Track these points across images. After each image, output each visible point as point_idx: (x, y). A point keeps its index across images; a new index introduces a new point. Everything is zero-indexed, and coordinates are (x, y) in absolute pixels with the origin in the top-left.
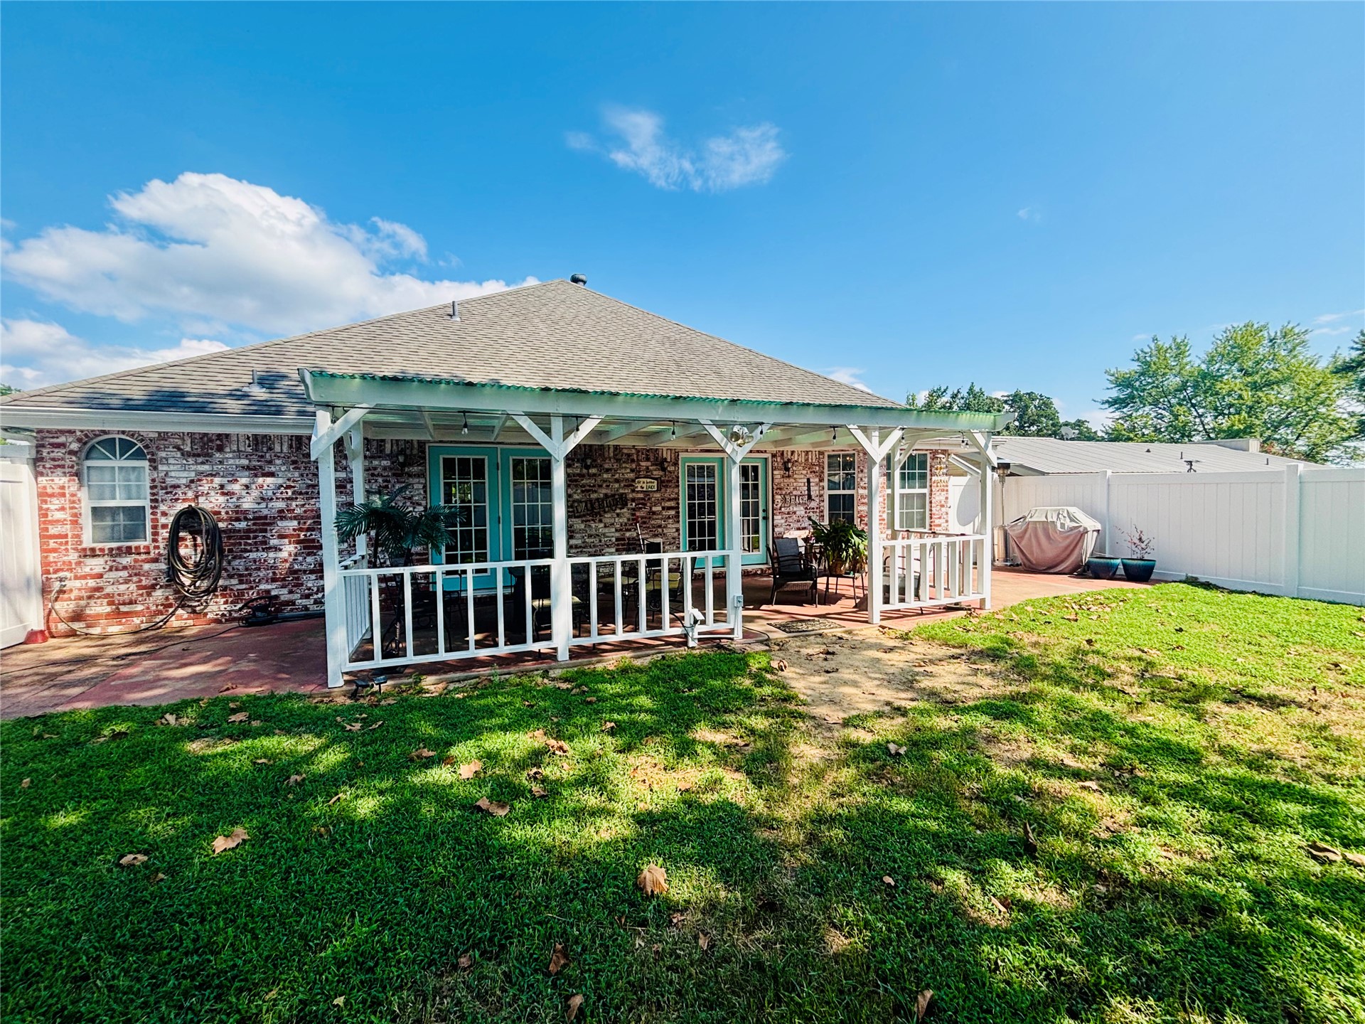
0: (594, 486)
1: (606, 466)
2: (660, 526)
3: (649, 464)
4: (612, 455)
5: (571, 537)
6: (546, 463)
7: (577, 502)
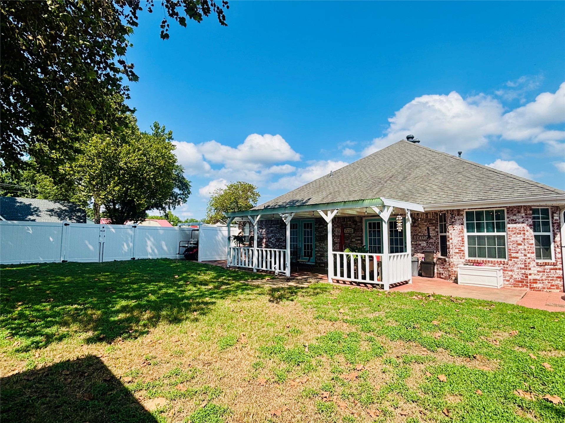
0: (322, 231)
3: (350, 222)
5: (316, 248)
6: (311, 224)
7: (317, 236)
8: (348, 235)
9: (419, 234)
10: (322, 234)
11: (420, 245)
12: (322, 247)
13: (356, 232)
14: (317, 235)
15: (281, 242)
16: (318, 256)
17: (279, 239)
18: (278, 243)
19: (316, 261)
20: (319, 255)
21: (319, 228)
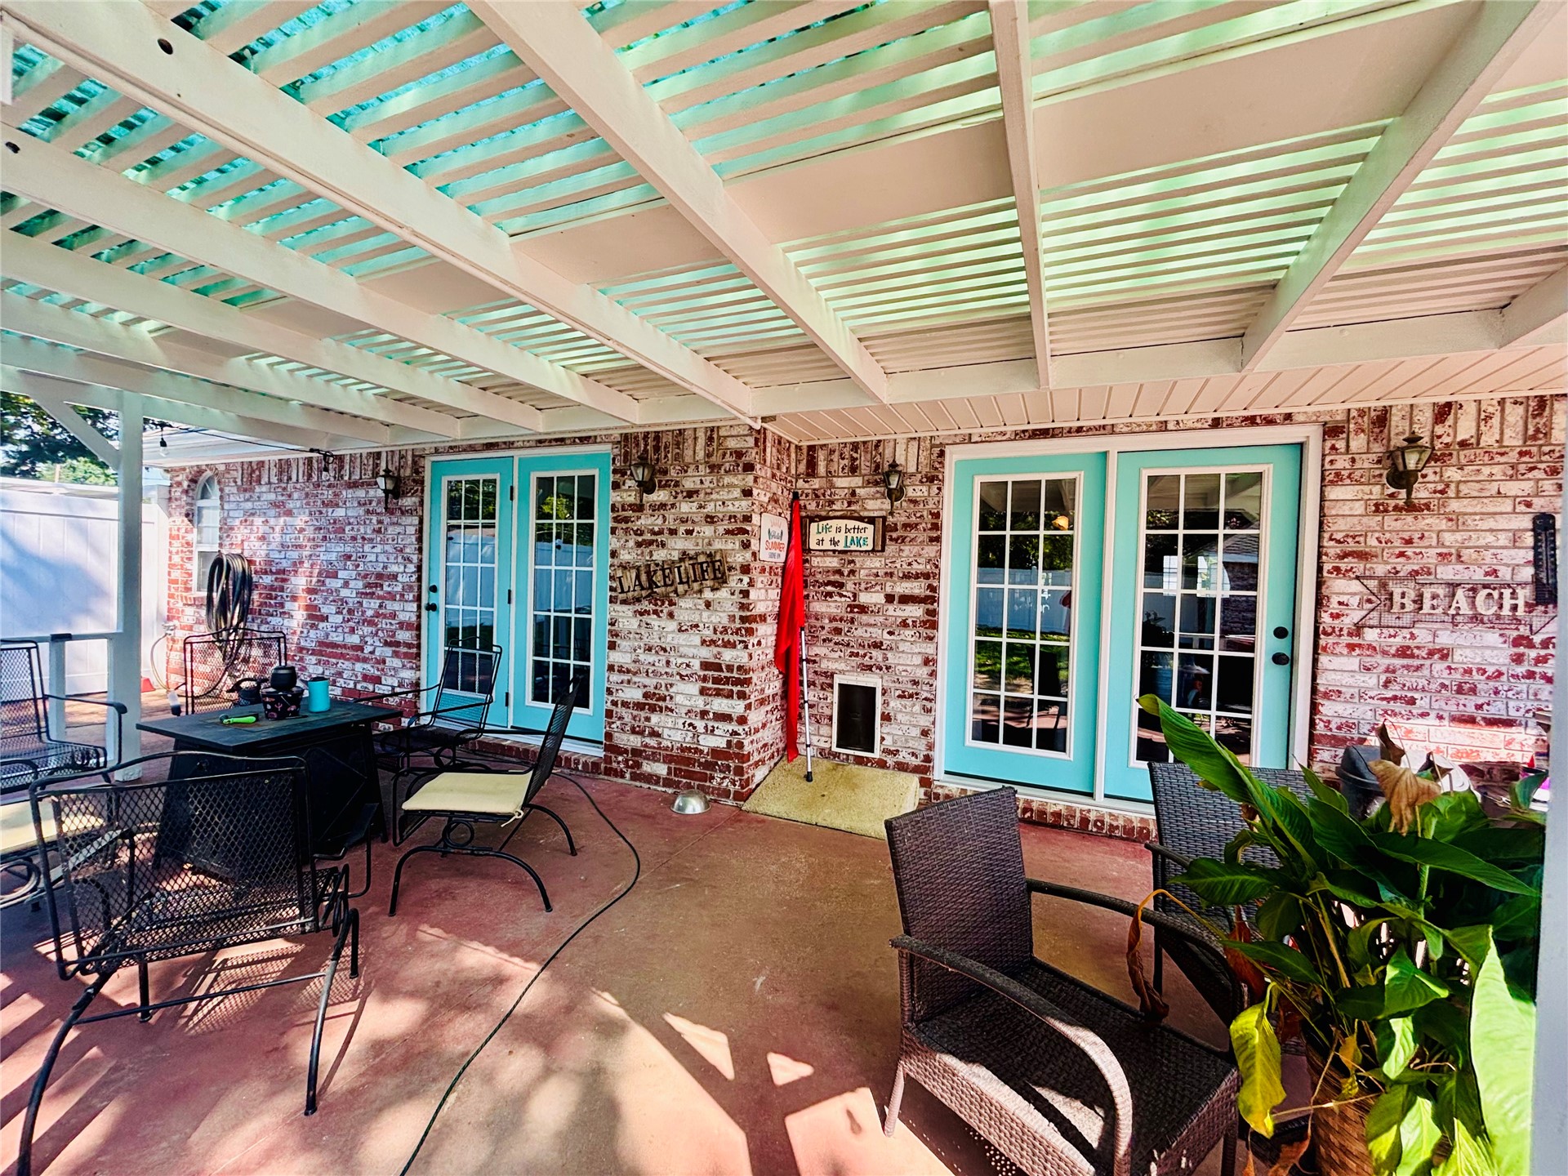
0: (660, 532)
1: (689, 484)
2: (877, 645)
3: (856, 481)
4: (701, 455)
5: (612, 646)
6: (588, 482)
7: (624, 567)
8: (833, 562)
9: (1447, 572)
10: (660, 555)
11: (1444, 654)
12: (655, 641)
13: (891, 548)
14: (625, 556)
15: (392, 596)
16: (625, 704)
17: (380, 576)
18: (375, 604)
19: (609, 736)
20: (634, 694)
21: (639, 508)
